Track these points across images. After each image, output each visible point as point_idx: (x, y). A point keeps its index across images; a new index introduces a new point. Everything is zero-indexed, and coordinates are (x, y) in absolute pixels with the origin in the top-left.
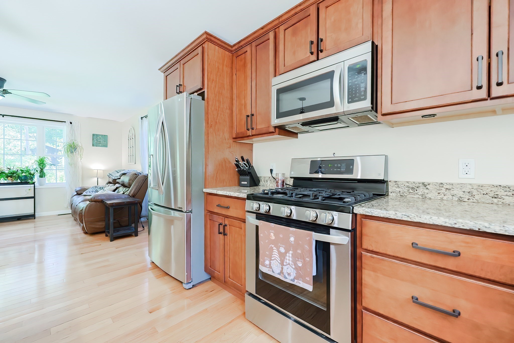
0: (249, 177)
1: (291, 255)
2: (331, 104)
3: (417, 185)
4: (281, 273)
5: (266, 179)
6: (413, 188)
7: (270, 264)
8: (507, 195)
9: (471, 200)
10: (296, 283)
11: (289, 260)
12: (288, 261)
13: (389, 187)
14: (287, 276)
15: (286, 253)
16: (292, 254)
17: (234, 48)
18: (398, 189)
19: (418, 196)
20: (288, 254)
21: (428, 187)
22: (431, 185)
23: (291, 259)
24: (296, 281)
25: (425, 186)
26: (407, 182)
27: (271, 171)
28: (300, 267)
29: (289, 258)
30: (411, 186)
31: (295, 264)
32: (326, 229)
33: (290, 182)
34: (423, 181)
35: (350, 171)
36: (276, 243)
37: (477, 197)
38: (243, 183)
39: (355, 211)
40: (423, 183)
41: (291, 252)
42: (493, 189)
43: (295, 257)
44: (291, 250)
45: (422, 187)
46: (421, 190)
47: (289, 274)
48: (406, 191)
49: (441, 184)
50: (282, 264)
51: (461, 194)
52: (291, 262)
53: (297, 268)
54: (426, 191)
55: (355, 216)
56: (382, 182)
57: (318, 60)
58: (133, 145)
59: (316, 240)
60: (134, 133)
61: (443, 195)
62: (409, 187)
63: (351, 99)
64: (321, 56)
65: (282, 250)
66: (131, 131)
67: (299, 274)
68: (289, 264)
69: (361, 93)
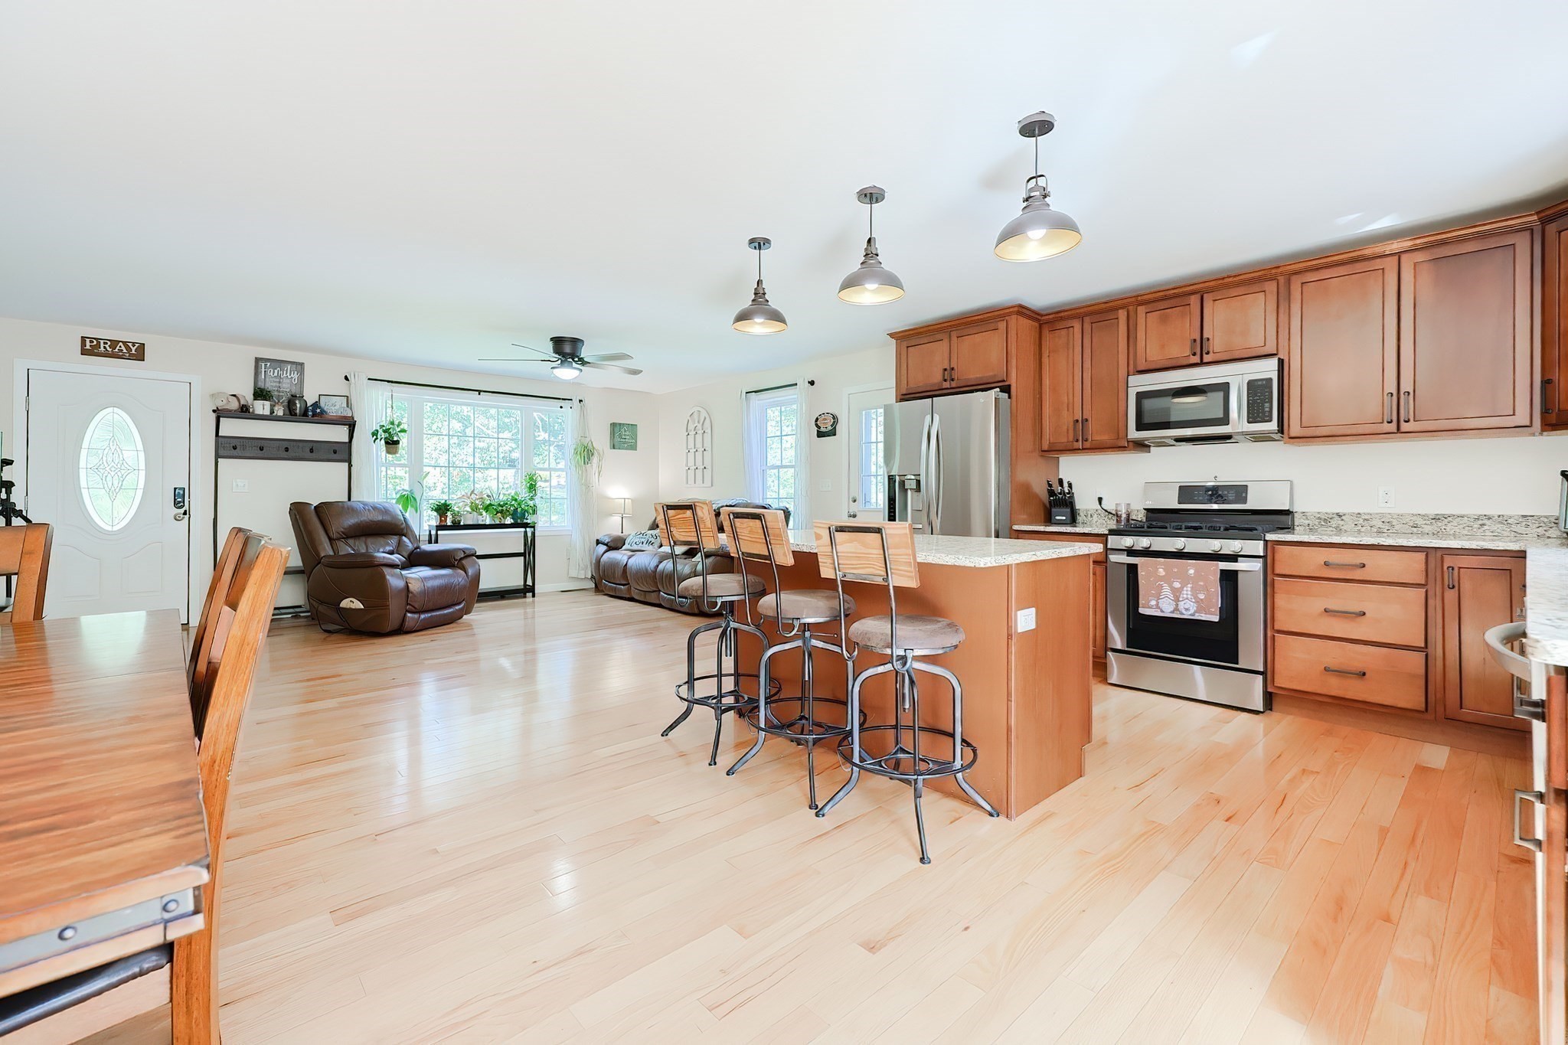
0: (1069, 510)
1: (1189, 589)
3: (1330, 516)
4: (1176, 609)
5: (1089, 513)
7: (1157, 604)
8: (1425, 524)
9: (1391, 531)
10: (1197, 617)
11: (1187, 594)
12: (1185, 596)
13: (1295, 519)
14: (1184, 612)
15: (1182, 588)
16: (1192, 588)
19: (1330, 528)
20: (1185, 589)
21: (1343, 517)
22: (1347, 516)
23: (1189, 593)
24: (1197, 614)
25: (1340, 516)
26: (1319, 513)
27: (1100, 500)
28: (1202, 600)
29: (1187, 592)
30: (1323, 517)
31: (1196, 597)
32: (1233, 558)
33: (1141, 516)
34: (1337, 511)
35: (1244, 501)
36: (1168, 579)
37: (1397, 527)
38: (1058, 518)
39: (1267, 539)
40: (1336, 514)
41: (1189, 585)
42: (1412, 518)
43: (1195, 591)
44: (1189, 583)
45: (1337, 518)
46: (1334, 523)
47: (1187, 610)
48: (1317, 523)
49: (1359, 514)
50: (1177, 600)
51: (1380, 525)
52: (1189, 596)
53: (1198, 601)
54: (1342, 523)
55: (1266, 542)
56: (1287, 513)
57: (1202, 364)
58: (705, 445)
59: (1221, 570)
60: (707, 423)
61: (1360, 527)
62: (1319, 518)
63: (1252, 419)
64: (1207, 359)
65: (1177, 585)
66: (696, 416)
67: (1201, 607)
68: (1187, 599)
69: (1264, 412)
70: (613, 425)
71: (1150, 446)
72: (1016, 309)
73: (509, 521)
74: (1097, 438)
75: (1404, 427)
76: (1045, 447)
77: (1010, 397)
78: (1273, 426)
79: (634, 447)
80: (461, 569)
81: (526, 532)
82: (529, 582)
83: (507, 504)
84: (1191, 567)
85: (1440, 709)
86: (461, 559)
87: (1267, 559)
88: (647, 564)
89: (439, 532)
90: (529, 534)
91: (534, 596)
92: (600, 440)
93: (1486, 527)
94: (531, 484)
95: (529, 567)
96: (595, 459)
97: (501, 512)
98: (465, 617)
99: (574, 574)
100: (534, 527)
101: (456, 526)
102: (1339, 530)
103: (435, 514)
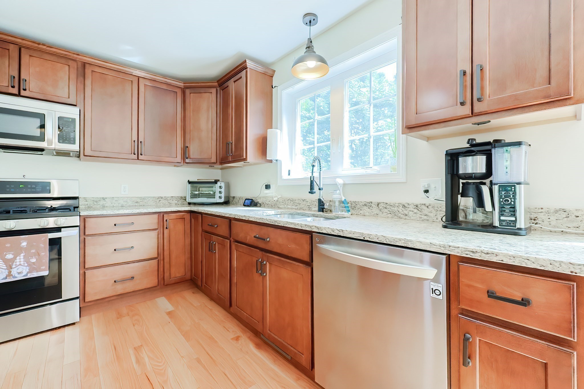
1: (22, 257)
2: (42, 138)
3: (99, 199)
6: (96, 202)
8: (141, 201)
9: (127, 205)
10: (30, 276)
11: (20, 262)
12: (18, 263)
13: (80, 201)
14: (17, 275)
15: (14, 258)
16: (24, 256)
18: (86, 203)
19: (99, 206)
20: (18, 258)
21: (106, 200)
22: (107, 199)
23: (22, 260)
24: (29, 274)
25: (104, 199)
26: (93, 198)
28: (34, 263)
29: (20, 259)
30: (95, 200)
31: (28, 262)
32: (58, 229)
34: (103, 197)
35: (49, 192)
39: (81, 214)
40: (103, 198)
41: (22, 255)
42: (136, 199)
43: (27, 257)
44: (23, 253)
45: (102, 200)
47: (19, 273)
48: (92, 203)
49: (113, 198)
50: (9, 268)
51: (122, 203)
52: (22, 263)
53: (30, 265)
54: (104, 202)
55: (82, 217)
56: (75, 198)
57: (19, 95)
59: (49, 239)
61: (114, 204)
62: (94, 201)
63: (61, 140)
64: (24, 93)
65: (9, 256)
67: (32, 267)
68: (20, 265)
75: (141, 157)
78: (76, 147)
84: (24, 241)
85: (162, 282)
93: (161, 202)
102: (104, 207)
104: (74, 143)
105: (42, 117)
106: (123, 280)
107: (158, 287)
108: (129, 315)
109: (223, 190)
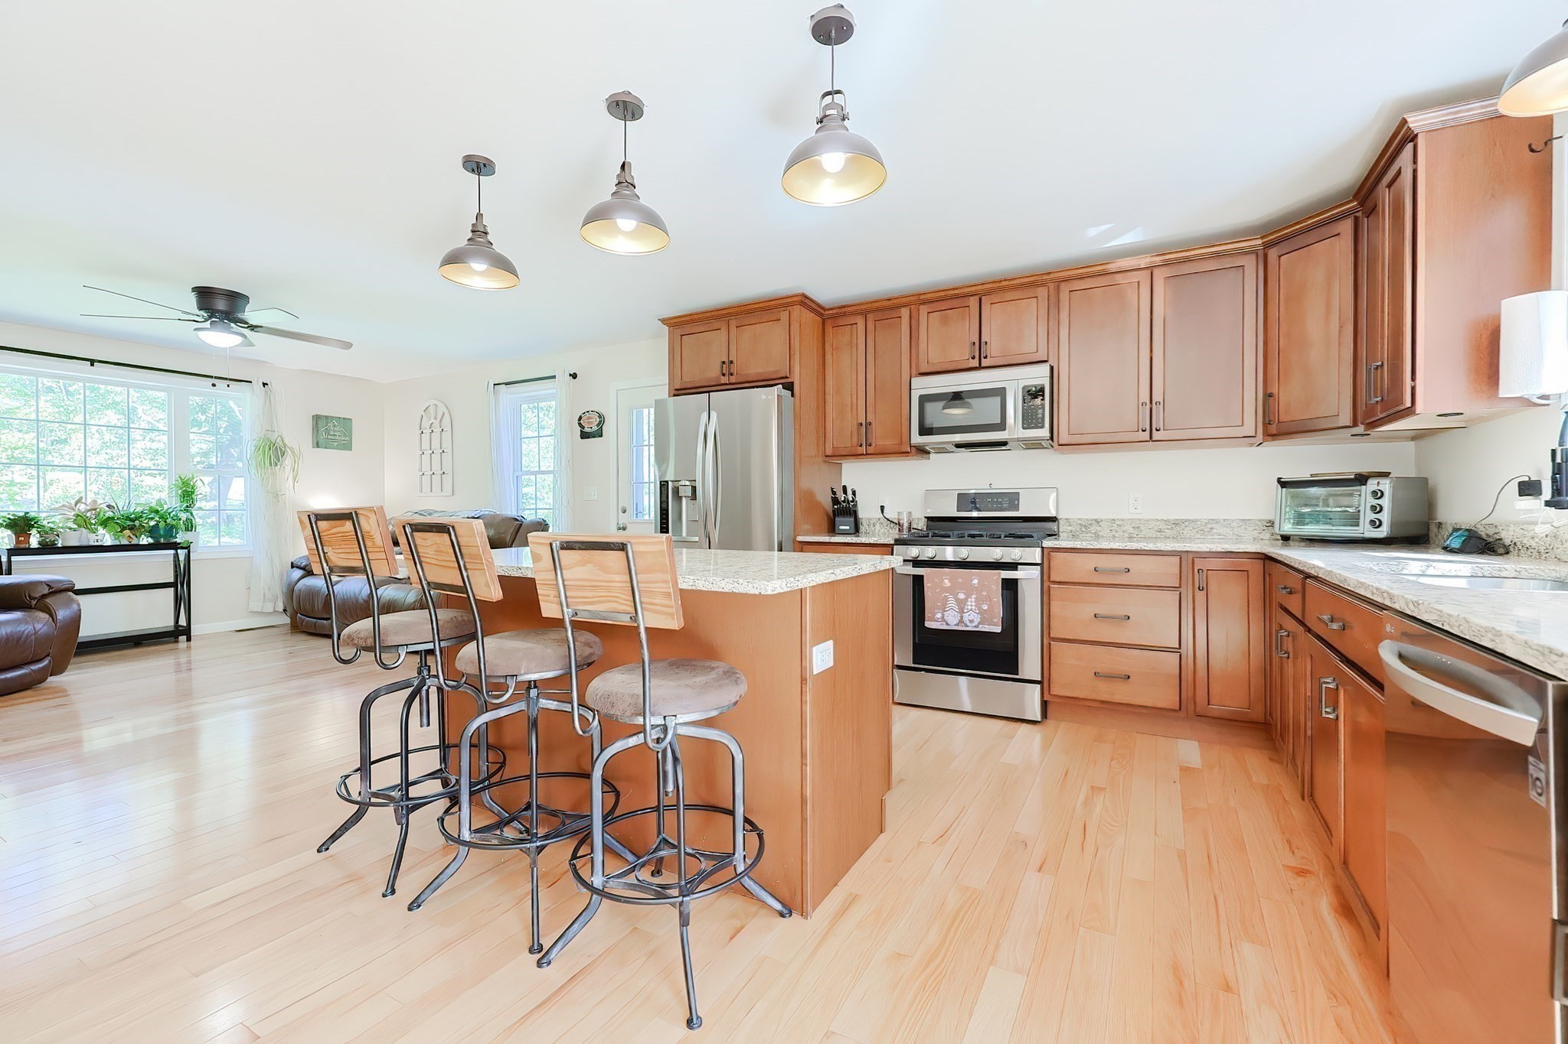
0: (853, 519)
1: (973, 600)
2: (1001, 426)
3: (1089, 523)
4: (961, 621)
5: (872, 522)
6: (1085, 526)
7: (943, 617)
9: (1140, 534)
10: (982, 628)
11: (971, 605)
12: (970, 607)
13: (1060, 526)
14: (968, 624)
15: (966, 600)
16: (976, 598)
17: (827, 312)
18: (1070, 528)
19: (1090, 535)
20: (969, 600)
21: (1100, 524)
22: (1103, 522)
23: (973, 604)
24: (980, 626)
25: (1098, 522)
26: (1081, 519)
27: (882, 508)
28: (985, 610)
29: (971, 603)
30: (1084, 523)
31: (980, 608)
32: (1013, 566)
33: (921, 524)
34: (1096, 518)
35: (1017, 508)
36: (952, 590)
37: (1144, 532)
38: (841, 527)
39: (1044, 546)
40: (1095, 520)
41: (974, 596)
42: (1157, 523)
43: (979, 602)
44: (974, 594)
45: (1095, 524)
46: (1093, 529)
47: (971, 621)
48: (1079, 529)
49: (1114, 520)
50: (962, 611)
51: (1131, 530)
52: (973, 607)
53: (981, 612)
54: (1098, 528)
55: (1043, 548)
56: (1053, 519)
57: (980, 367)
58: (443, 446)
59: (1003, 579)
60: (447, 418)
61: (1114, 533)
62: (1081, 525)
63: (1027, 425)
64: (985, 363)
65: (962, 596)
66: (432, 410)
67: (985, 618)
68: (971, 610)
69: (1037, 419)
70: (317, 418)
71: (928, 453)
72: (800, 298)
73: (145, 540)
74: (881, 442)
75: (1156, 435)
76: (829, 452)
77: (793, 395)
78: (1044, 433)
79: (347, 446)
80: (42, 611)
81: (176, 556)
82: (183, 622)
83: (141, 517)
84: (976, 577)
85: (1191, 707)
86: (44, 596)
87: (1044, 566)
88: (357, 592)
89: (13, 558)
90: (182, 558)
91: (189, 639)
92: (297, 434)
93: (1214, 531)
94: (186, 491)
95: (183, 601)
96: (288, 461)
97: (132, 528)
98: (50, 679)
99: (256, 606)
100: (188, 548)
101: (48, 548)
102: (1097, 536)
103: (9, 532)
104: (1042, 427)
105: (1001, 393)
106: (1110, 677)
107: (1182, 714)
108: (1114, 743)
109: (1386, 502)
